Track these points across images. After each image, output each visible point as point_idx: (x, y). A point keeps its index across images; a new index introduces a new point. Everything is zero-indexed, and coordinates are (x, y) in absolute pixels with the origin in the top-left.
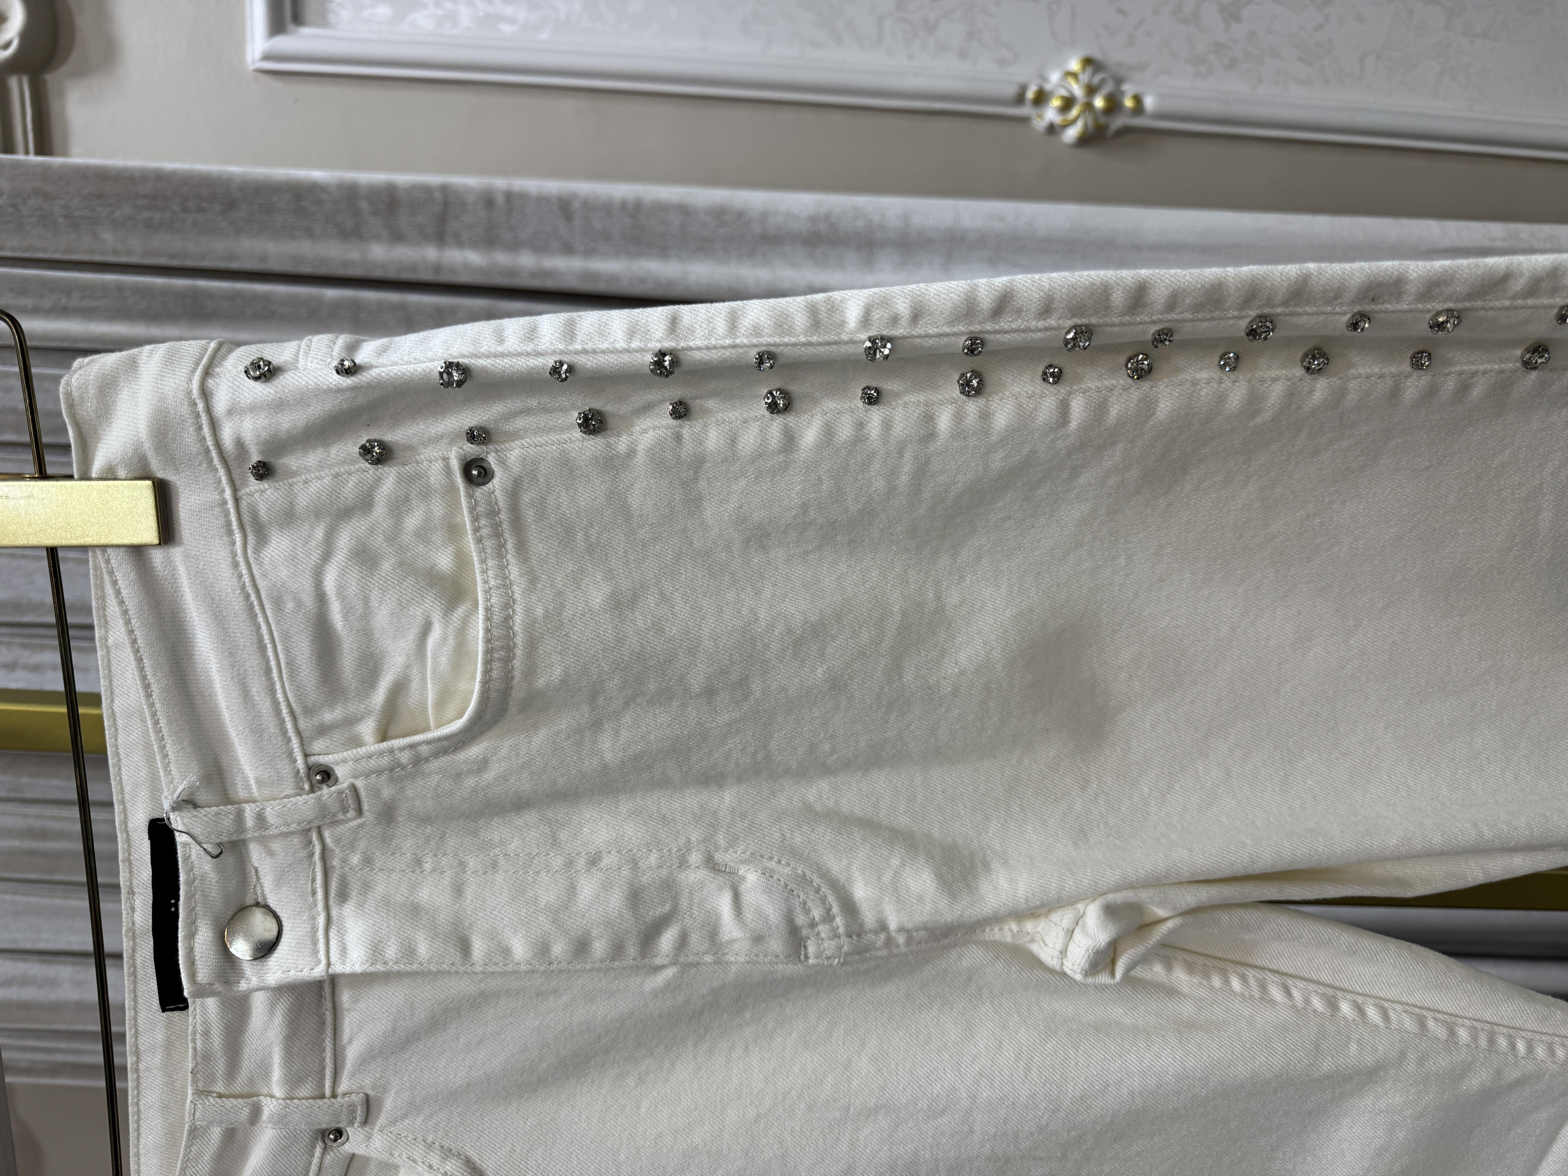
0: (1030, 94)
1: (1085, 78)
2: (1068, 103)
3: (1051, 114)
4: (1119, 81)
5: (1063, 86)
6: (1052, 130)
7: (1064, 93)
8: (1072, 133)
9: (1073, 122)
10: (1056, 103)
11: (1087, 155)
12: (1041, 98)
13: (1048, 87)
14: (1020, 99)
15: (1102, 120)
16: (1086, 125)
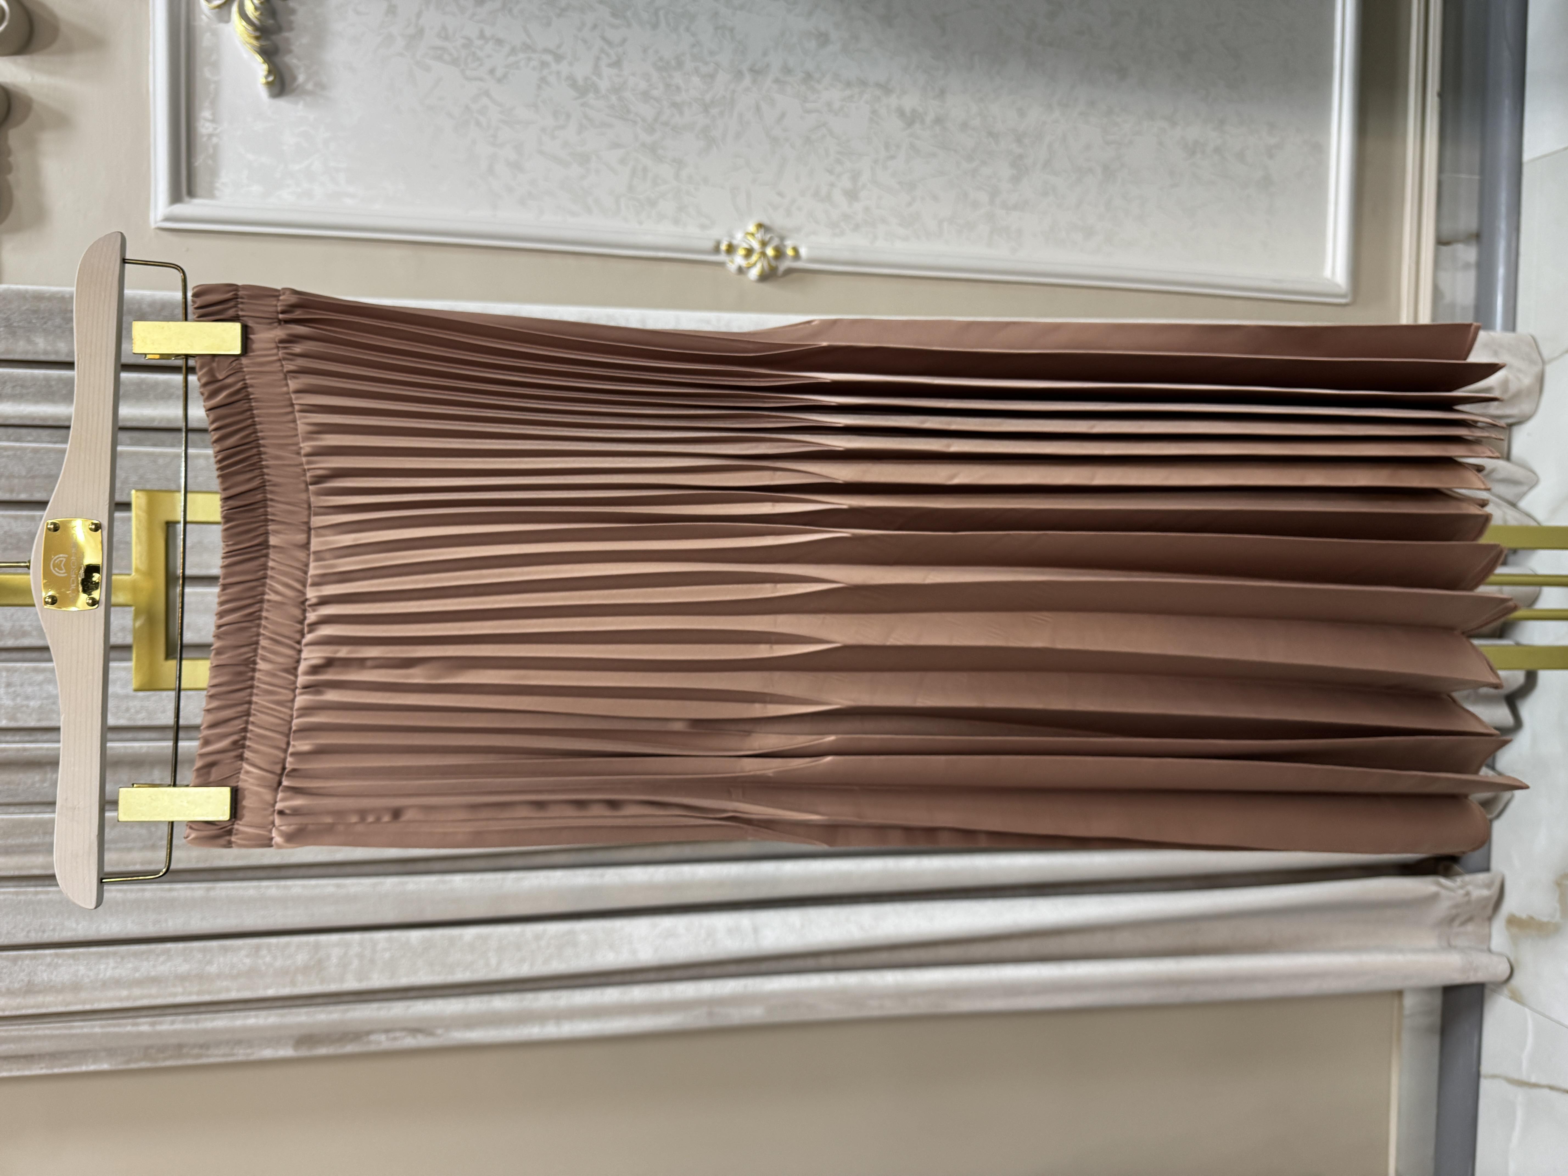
0: (723, 247)
1: (759, 236)
2: (749, 252)
3: (739, 260)
4: (782, 239)
5: (744, 241)
6: (741, 270)
7: (747, 246)
8: (754, 273)
9: (755, 264)
10: (741, 252)
11: (766, 287)
12: (731, 249)
13: (735, 242)
14: (717, 250)
15: (774, 263)
16: (763, 266)
